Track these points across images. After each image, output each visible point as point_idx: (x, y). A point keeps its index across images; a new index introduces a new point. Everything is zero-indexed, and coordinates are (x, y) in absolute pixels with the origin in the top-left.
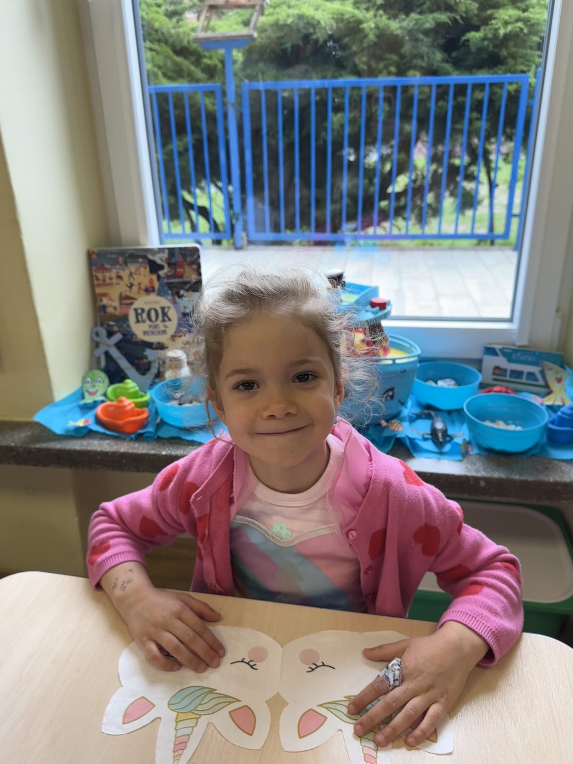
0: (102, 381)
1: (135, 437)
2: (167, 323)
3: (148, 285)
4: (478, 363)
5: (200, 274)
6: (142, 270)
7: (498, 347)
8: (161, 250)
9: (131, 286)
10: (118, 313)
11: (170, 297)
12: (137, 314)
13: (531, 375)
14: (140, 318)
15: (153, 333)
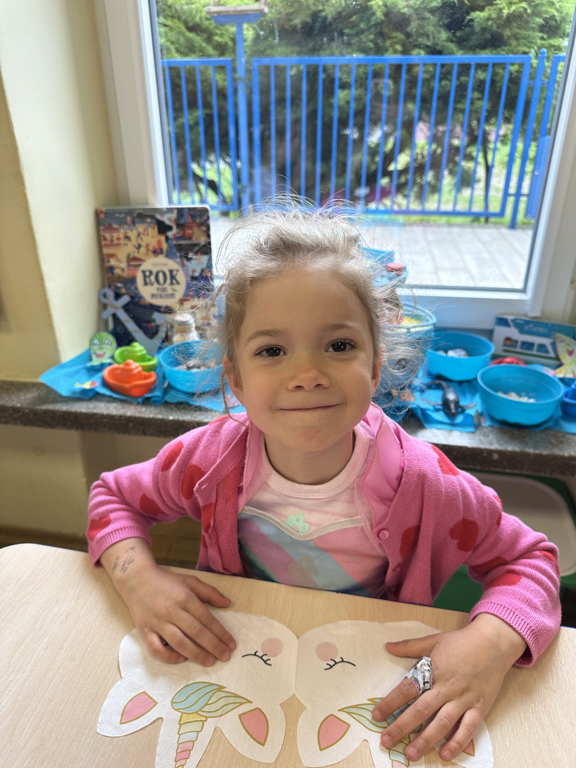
0: (109, 343)
1: (142, 401)
2: (176, 287)
3: (156, 246)
4: (489, 333)
5: (209, 236)
6: (150, 230)
7: (510, 318)
8: (170, 210)
9: (139, 247)
10: (125, 274)
11: (178, 260)
12: (145, 277)
13: (542, 347)
14: (148, 280)
15: (161, 296)
